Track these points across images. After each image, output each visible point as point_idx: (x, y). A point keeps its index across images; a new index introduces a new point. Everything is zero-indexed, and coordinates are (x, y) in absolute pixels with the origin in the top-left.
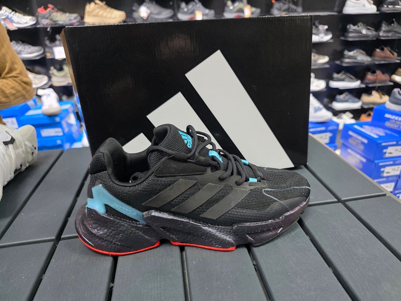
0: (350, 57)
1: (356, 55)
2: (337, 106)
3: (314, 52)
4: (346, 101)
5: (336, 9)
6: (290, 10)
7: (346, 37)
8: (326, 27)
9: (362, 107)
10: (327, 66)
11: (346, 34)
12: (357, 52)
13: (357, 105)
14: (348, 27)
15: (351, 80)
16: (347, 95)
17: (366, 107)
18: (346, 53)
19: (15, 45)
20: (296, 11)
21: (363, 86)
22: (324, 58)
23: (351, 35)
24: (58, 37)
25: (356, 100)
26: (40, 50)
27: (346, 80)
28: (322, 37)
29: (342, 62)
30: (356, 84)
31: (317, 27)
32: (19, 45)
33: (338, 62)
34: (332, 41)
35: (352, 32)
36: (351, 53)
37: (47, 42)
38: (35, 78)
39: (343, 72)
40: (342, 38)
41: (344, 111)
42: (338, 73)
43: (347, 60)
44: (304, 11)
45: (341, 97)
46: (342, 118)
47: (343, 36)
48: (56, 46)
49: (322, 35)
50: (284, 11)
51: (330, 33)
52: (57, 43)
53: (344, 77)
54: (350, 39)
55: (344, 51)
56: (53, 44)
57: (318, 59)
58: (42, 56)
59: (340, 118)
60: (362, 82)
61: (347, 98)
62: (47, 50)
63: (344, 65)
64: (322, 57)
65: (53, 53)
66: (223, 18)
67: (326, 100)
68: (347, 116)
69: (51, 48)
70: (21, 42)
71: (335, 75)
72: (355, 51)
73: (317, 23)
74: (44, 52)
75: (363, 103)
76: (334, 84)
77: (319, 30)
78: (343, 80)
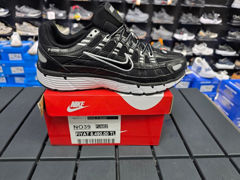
0: (231, 36)
1: (235, 35)
2: (219, 66)
3: (208, 30)
4: (225, 63)
5: (227, 4)
6: (197, 2)
7: (231, 22)
8: (219, 15)
9: (234, 68)
10: (216, 40)
11: (231, 21)
12: (237, 33)
13: (232, 67)
14: (233, 16)
15: (230, 50)
16: (226, 60)
17: (237, 68)
18: (230, 33)
19: (25, 8)
20: (201, 3)
21: (238, 55)
22: (215, 35)
23: (234, 22)
24: (51, 5)
25: (232, 63)
26: (39, 13)
27: (227, 50)
28: (216, 22)
29: (226, 38)
30: (233, 53)
31: (213, 14)
32: (27, 8)
33: (223, 38)
34: (221, 24)
35: (235, 20)
36: (233, 34)
37: (44, 8)
38: (35, 29)
39: (225, 45)
40: (228, 23)
41: (223, 70)
42: (222, 45)
43: (229, 38)
44: (206, 3)
45: (222, 60)
46: (220, 74)
47: (229, 21)
48: (49, 11)
49: (215, 20)
50: (193, 2)
51: (221, 19)
52: (50, 9)
53: (226, 48)
54: (234, 25)
55: (228, 31)
56: (47, 10)
57: (210, 35)
58: (40, 16)
59: (219, 73)
60: (237, 53)
61: (226, 61)
62: (43, 13)
63: (227, 40)
64: (213, 34)
65: (46, 15)
66: (153, 3)
67: (212, 61)
68: (224, 73)
69: (46, 12)
70: (28, 7)
71: (220, 46)
72: (236, 32)
73: (213, 12)
74: (42, 14)
75: (236, 66)
76: (219, 52)
77: (214, 16)
78: (225, 50)
